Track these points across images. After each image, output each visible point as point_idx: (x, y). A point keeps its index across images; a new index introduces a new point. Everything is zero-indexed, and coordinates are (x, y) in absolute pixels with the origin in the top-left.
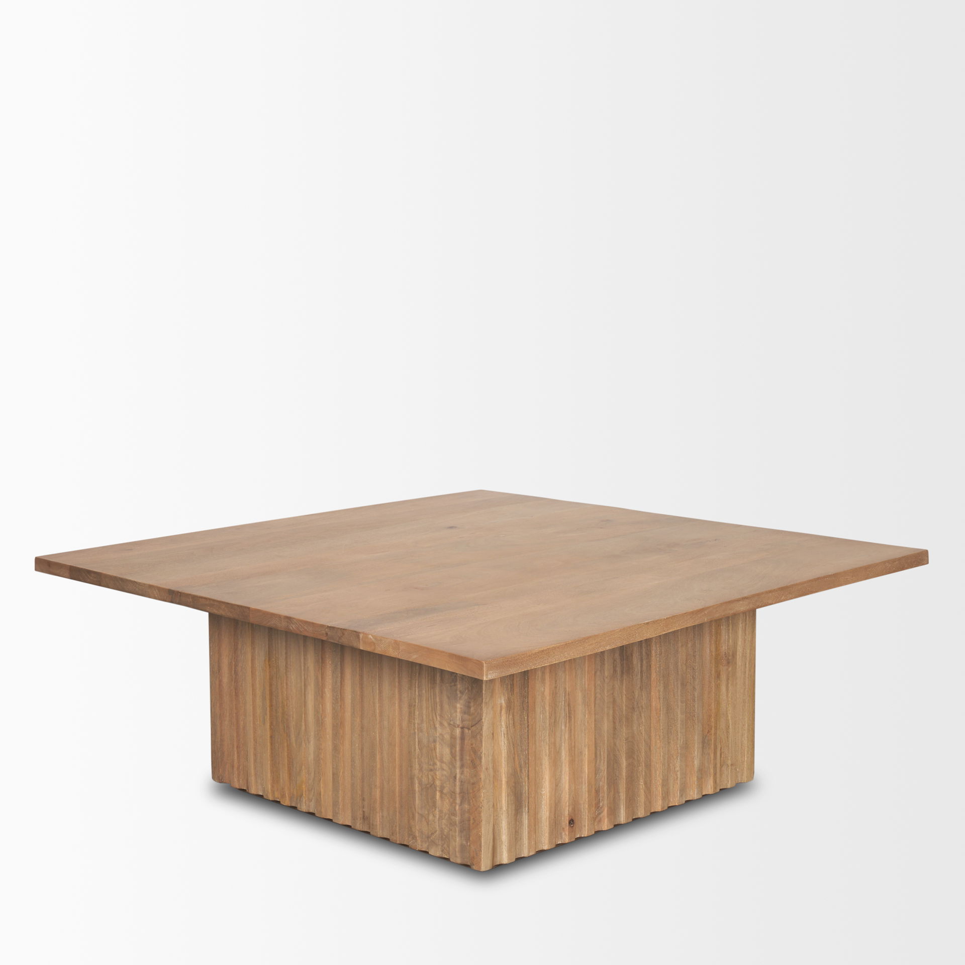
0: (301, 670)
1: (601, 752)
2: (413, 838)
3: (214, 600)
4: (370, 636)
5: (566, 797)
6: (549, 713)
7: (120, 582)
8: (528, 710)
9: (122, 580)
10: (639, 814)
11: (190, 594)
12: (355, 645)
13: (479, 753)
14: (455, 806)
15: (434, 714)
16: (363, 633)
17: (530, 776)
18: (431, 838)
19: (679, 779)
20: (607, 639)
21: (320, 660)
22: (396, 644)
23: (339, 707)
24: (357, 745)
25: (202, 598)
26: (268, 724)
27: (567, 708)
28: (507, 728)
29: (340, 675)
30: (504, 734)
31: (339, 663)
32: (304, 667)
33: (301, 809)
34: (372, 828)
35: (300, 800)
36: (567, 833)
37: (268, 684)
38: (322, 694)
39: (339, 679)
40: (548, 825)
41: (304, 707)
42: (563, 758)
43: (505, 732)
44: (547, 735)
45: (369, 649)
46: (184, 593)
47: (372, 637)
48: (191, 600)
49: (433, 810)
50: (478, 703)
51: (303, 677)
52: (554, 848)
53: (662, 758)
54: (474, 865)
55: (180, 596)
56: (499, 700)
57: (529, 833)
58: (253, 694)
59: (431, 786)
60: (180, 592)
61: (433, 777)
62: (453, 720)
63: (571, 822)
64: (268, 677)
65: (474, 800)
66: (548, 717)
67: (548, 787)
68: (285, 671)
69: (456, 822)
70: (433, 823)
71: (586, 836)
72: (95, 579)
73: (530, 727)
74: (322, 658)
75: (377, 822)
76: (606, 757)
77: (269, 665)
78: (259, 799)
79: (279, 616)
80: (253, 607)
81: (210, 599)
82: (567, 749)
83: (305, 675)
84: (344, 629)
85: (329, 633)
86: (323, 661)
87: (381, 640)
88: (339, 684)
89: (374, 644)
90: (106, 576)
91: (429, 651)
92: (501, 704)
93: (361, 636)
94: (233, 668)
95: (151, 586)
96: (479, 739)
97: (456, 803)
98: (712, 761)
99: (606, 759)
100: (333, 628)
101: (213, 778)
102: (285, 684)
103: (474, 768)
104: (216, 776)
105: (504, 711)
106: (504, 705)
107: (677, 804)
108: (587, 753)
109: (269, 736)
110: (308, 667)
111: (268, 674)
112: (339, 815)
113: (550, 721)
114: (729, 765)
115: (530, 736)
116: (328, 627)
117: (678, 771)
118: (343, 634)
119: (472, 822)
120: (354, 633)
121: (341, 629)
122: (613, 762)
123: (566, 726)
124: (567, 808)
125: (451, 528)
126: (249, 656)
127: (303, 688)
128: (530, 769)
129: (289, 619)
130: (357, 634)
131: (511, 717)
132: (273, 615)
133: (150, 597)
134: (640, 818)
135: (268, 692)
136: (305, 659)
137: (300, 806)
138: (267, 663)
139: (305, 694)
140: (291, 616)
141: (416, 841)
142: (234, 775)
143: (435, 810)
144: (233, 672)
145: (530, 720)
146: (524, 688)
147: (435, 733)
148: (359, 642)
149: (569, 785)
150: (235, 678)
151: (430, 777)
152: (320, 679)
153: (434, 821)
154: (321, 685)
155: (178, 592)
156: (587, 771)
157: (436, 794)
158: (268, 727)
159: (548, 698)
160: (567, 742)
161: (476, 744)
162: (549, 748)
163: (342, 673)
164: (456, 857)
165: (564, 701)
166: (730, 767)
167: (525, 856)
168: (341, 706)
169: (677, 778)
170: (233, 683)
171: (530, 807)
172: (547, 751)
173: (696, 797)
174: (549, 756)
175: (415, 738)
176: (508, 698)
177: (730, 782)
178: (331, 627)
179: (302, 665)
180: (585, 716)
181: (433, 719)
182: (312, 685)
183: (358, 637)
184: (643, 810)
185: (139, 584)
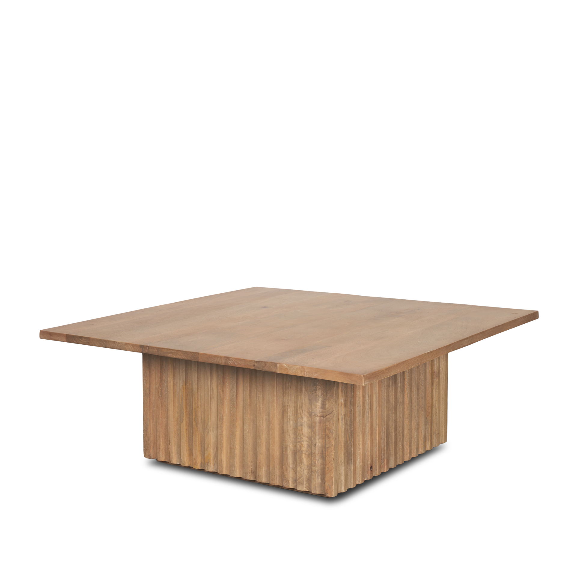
0: (208, 390)
1: (383, 428)
2: (286, 482)
3: (173, 350)
4: (285, 365)
5: (368, 454)
6: (362, 407)
7: (104, 342)
8: (353, 405)
9: (105, 341)
10: (399, 462)
11: (155, 347)
12: (274, 370)
13: (332, 430)
14: (315, 461)
15: (301, 409)
16: (279, 363)
17: (354, 442)
18: (299, 481)
19: (416, 442)
20: (413, 362)
21: (222, 384)
22: (303, 369)
23: (235, 410)
24: (248, 431)
25: (164, 349)
26: (185, 422)
27: (369, 404)
28: (344, 415)
29: (236, 391)
30: (343, 419)
31: (235, 384)
32: (210, 388)
33: (208, 470)
34: (258, 478)
35: (207, 465)
36: (369, 474)
37: (185, 399)
38: (223, 403)
39: (235, 393)
40: (361, 470)
41: (210, 411)
42: (367, 432)
43: (343, 418)
44: (361, 419)
45: (283, 372)
46: (151, 347)
47: (285, 366)
48: (156, 350)
49: (301, 464)
50: (331, 402)
51: (210, 394)
52: (364, 483)
53: (409, 431)
54: (328, 494)
55: (148, 348)
56: (340, 400)
57: (353, 475)
58: (173, 405)
59: (299, 451)
60: (148, 346)
61: (300, 446)
62: (314, 412)
63: (371, 468)
64: (185, 395)
65: (328, 457)
66: (361, 409)
67: (361, 448)
68: (197, 391)
69: (316, 470)
70: (300, 472)
71: (377, 475)
72: (85, 342)
73: (354, 415)
74: (223, 382)
75: (261, 474)
76: (386, 431)
77: (186, 388)
78: (178, 466)
79: (221, 357)
80: (201, 352)
81: (170, 349)
82: (369, 427)
83: (210, 392)
84: (266, 362)
85: (256, 365)
86: (224, 383)
87: (292, 367)
88: (235, 396)
89: (287, 369)
90: (93, 339)
91: (326, 371)
92: (341, 402)
93: (278, 365)
94: (160, 391)
95: (126, 344)
96: (332, 422)
97: (316, 460)
98: (430, 432)
99: (386, 432)
100: (259, 362)
101: (145, 456)
102: (197, 398)
103: (329, 439)
104: (147, 455)
105: (343, 406)
106: (343, 402)
107: (415, 456)
108: (378, 429)
109: (185, 429)
110: (213, 388)
111: (185, 393)
112: (234, 472)
113: (362, 411)
114: (437, 434)
115: (354, 420)
116: (255, 361)
117: (415, 438)
118: (266, 365)
119: (326, 469)
120: (274, 364)
121: (264, 362)
122: (388, 434)
123: (369, 414)
124: (369, 460)
125: (264, 307)
126: (171, 384)
127: (210, 399)
128: (354, 438)
129: (227, 358)
130: (275, 364)
131: (346, 409)
132: (216, 356)
133: (126, 350)
134: (399, 465)
135: (185, 404)
136: (211, 383)
137: (208, 468)
138: (184, 387)
139: (211, 403)
140: (229, 356)
141: (288, 483)
142: (160, 453)
143: (302, 464)
144: (160, 394)
145: (354, 411)
146: (351, 393)
147: (302, 420)
148: (277, 369)
149: (370, 447)
150: (161, 397)
151: (298, 446)
152: (222, 394)
153: (301, 471)
154: (222, 398)
155: (147, 346)
156: (378, 439)
157: (302, 455)
158: (185, 424)
159: (362, 398)
160: (369, 423)
161: (329, 425)
162: (362, 426)
163: (237, 390)
164: (316, 490)
165: (368, 399)
166: (437, 435)
167: (351, 488)
168: (236, 409)
169: (415, 442)
170: (160, 399)
171: (354, 460)
172: (361, 428)
173: (423, 452)
174: (362, 431)
175: (288, 424)
176: (345, 398)
177: (437, 443)
178: (257, 361)
179: (209, 386)
180: (377, 408)
181: (300, 413)
182: (215, 398)
183: (276, 366)
184: (401, 460)
185: (118, 343)
